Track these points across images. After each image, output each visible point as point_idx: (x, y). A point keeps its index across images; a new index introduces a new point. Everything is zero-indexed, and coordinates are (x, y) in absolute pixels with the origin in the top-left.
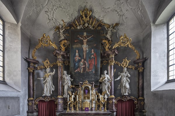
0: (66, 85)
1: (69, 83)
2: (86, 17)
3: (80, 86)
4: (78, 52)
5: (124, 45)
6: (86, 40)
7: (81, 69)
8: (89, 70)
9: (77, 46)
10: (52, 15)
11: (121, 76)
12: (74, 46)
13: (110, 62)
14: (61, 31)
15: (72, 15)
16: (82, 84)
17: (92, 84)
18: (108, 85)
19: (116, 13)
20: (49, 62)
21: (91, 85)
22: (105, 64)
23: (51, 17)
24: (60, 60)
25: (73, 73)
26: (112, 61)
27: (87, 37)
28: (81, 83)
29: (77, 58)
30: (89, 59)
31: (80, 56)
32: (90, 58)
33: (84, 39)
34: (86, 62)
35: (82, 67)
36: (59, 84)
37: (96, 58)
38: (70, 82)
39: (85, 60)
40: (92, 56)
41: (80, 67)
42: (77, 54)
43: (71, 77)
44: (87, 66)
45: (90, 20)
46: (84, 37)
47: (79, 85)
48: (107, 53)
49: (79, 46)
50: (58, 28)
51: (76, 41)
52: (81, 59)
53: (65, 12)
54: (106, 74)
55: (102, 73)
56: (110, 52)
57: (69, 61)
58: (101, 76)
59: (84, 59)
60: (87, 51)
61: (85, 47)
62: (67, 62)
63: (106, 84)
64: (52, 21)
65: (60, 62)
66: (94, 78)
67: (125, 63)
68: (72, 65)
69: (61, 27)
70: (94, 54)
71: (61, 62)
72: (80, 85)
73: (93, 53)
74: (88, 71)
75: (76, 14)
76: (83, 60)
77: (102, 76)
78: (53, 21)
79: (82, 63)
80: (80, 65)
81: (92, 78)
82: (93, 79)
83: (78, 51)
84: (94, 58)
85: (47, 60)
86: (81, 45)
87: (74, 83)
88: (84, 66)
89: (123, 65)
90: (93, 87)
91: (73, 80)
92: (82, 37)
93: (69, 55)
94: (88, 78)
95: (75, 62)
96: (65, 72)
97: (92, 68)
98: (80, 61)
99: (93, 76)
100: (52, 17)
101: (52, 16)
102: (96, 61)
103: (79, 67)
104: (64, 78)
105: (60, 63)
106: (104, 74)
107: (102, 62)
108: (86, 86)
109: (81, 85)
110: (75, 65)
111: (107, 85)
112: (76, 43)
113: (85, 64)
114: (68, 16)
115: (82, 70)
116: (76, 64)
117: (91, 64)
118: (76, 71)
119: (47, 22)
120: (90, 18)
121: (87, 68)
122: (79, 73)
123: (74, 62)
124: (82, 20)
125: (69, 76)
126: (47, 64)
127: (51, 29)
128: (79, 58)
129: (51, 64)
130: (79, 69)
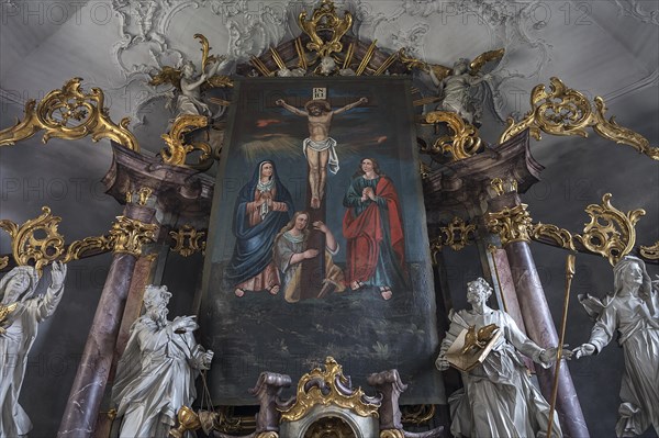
0: (142, 408)
1: (169, 390)
2: (326, 38)
3: (266, 415)
4: (275, 176)
5: (566, 128)
6: (325, 119)
7: (283, 276)
8: (348, 280)
9: (271, 145)
10: (149, 17)
11: (610, 324)
12: (251, 147)
13: (502, 220)
14: (188, 88)
15: (254, 31)
16: (289, 390)
17: (381, 390)
18: (531, 403)
19: (480, 10)
20: (54, 229)
21: (372, 400)
22: (457, 242)
23: (143, 25)
24: (138, 213)
25: (219, 303)
26: (513, 216)
27: (328, 107)
28: (273, 388)
29: (263, 206)
30: (343, 212)
31: (281, 193)
32: (352, 205)
33: (312, 114)
34: (323, 229)
35: (296, 257)
36: (76, 393)
37: (392, 205)
38: (182, 380)
39: (316, 214)
40: (368, 194)
41: (281, 260)
42: (264, 184)
43: (202, 337)
44: (330, 255)
45: (345, 50)
46: (311, 105)
47: (257, 409)
48: (463, 171)
49: (281, 143)
50: (172, 77)
51: (262, 123)
52: (293, 210)
53: (218, 14)
54: (487, 310)
55: (451, 298)
56: (485, 164)
57: (206, 230)
58: (444, 326)
59: (308, 209)
60: (332, 167)
61: (319, 149)
62: (192, 234)
63: (506, 392)
64: (142, 47)
65: (131, 228)
66: (392, 341)
67: (612, 229)
68: (219, 250)
69: (188, 71)
70: (377, 180)
71: (143, 230)
72: (265, 404)
73: (369, 175)
74: (341, 288)
75: (276, 32)
76: (304, 216)
77: (456, 318)
78: (151, 43)
79: (293, 235)
80: (283, 250)
81: (374, 337)
82: (382, 350)
83: (274, 167)
84: (378, 204)
85: (42, 218)
86: (296, 142)
87: (221, 389)
88: (307, 254)
89: (596, 241)
90: (396, 421)
91: (210, 355)
92: (301, 108)
93: (212, 188)
94: (341, 342)
95: (248, 226)
96: (156, 297)
97: (372, 263)
98: (280, 221)
99: (384, 323)
100: (148, 28)
101: (148, 24)
102: (395, 220)
103: (269, 259)
104: (137, 344)
105: (134, 235)
106: (469, 307)
107: (435, 231)
108: (328, 408)
109: (273, 405)
110: (241, 246)
111: (520, 403)
112: (266, 130)
113: (313, 239)
114: (236, 32)
115: (291, 282)
116: (255, 242)
117: (362, 242)
118: (250, 286)
119: (118, 47)
120: (346, 41)
121: (331, 267)
122: (267, 303)
123: (235, 227)
124: (307, 50)
125: (186, 322)
126: (34, 242)
127: (132, 82)
128: (277, 206)
129: (66, 247)
130: (267, 272)
